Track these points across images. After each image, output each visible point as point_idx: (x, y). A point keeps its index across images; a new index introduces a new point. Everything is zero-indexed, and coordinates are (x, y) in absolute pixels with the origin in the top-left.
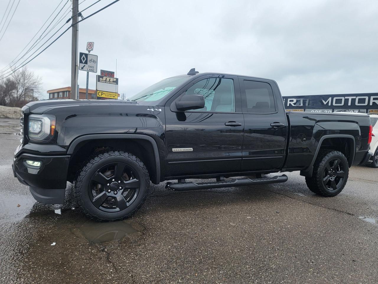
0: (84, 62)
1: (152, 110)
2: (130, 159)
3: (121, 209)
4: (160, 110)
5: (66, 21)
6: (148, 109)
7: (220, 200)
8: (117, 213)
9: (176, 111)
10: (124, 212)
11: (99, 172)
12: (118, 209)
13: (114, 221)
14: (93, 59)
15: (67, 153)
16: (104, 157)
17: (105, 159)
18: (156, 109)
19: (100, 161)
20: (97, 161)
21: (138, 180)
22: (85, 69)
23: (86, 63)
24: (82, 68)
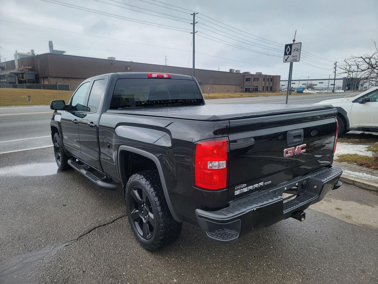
0: (288, 53)
22: (288, 60)
23: (290, 54)
24: (286, 60)
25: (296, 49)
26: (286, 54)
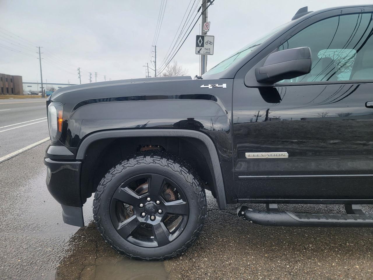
1: (210, 86)
2: (169, 168)
3: (160, 245)
4: (224, 86)
5: (197, 11)
6: (203, 86)
7: (352, 242)
8: (154, 249)
9: (257, 84)
10: (164, 249)
11: (124, 186)
12: (155, 244)
13: (150, 261)
14: (209, 41)
15: (77, 159)
16: (130, 165)
17: (130, 168)
18: (217, 85)
19: (124, 170)
20: (119, 172)
21: (185, 203)
22: (201, 52)
23: (202, 46)
24: (199, 52)
25: (209, 42)
26: (197, 45)
